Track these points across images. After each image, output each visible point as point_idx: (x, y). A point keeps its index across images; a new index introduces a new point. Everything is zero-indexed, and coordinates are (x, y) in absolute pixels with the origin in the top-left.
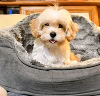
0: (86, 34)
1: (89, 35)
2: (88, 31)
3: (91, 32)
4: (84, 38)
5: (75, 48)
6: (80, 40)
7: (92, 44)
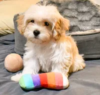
0: (91, 16)
1: (94, 16)
2: (94, 13)
3: (96, 14)
4: (90, 20)
5: (81, 29)
6: (85, 22)
7: (98, 24)
